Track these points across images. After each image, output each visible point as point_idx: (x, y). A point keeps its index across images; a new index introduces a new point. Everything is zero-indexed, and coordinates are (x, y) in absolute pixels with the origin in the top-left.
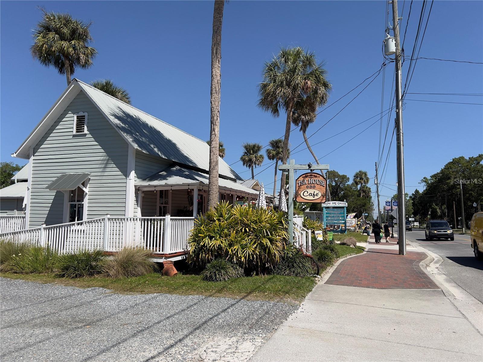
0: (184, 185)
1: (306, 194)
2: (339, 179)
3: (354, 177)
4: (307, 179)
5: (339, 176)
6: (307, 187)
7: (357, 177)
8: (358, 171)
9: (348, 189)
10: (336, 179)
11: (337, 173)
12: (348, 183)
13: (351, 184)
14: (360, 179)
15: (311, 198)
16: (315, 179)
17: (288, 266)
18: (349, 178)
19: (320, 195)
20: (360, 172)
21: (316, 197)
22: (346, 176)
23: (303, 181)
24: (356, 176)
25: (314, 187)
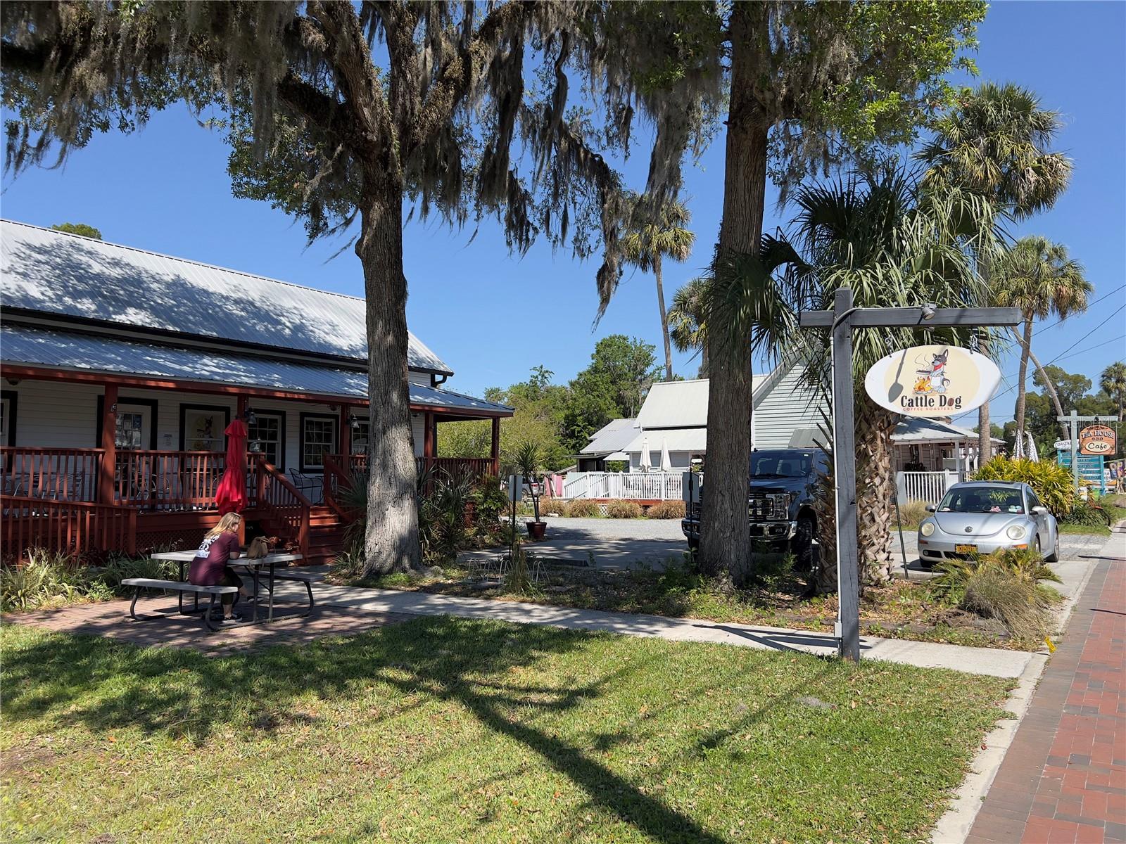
0: (945, 439)
1: (1091, 446)
2: (1065, 384)
3: (1103, 376)
4: (1092, 431)
5: (1065, 377)
6: (1093, 439)
7: (1110, 378)
8: (1111, 364)
9: (1089, 405)
10: (1060, 384)
11: (1061, 370)
12: (1088, 392)
13: (1097, 396)
14: (1117, 382)
15: (1099, 450)
16: (1103, 431)
17: (1077, 518)
18: (1090, 382)
19: (1108, 447)
20: (1115, 365)
21: (1104, 449)
22: (1084, 377)
23: (1089, 433)
24: (1107, 376)
25: (1102, 439)
